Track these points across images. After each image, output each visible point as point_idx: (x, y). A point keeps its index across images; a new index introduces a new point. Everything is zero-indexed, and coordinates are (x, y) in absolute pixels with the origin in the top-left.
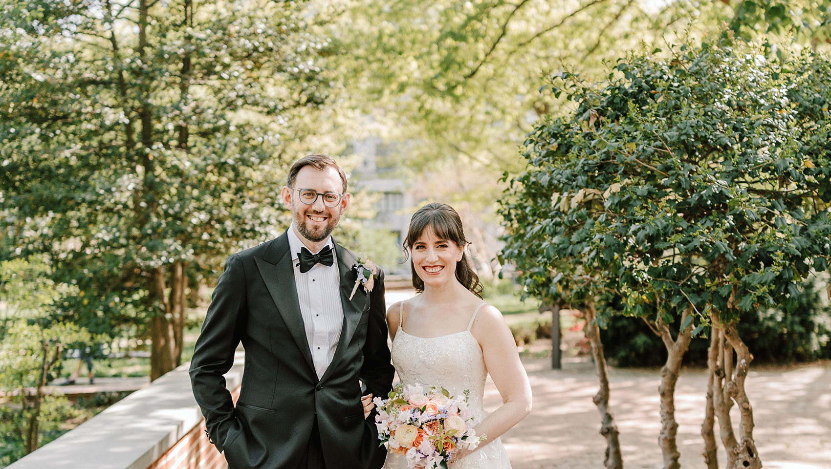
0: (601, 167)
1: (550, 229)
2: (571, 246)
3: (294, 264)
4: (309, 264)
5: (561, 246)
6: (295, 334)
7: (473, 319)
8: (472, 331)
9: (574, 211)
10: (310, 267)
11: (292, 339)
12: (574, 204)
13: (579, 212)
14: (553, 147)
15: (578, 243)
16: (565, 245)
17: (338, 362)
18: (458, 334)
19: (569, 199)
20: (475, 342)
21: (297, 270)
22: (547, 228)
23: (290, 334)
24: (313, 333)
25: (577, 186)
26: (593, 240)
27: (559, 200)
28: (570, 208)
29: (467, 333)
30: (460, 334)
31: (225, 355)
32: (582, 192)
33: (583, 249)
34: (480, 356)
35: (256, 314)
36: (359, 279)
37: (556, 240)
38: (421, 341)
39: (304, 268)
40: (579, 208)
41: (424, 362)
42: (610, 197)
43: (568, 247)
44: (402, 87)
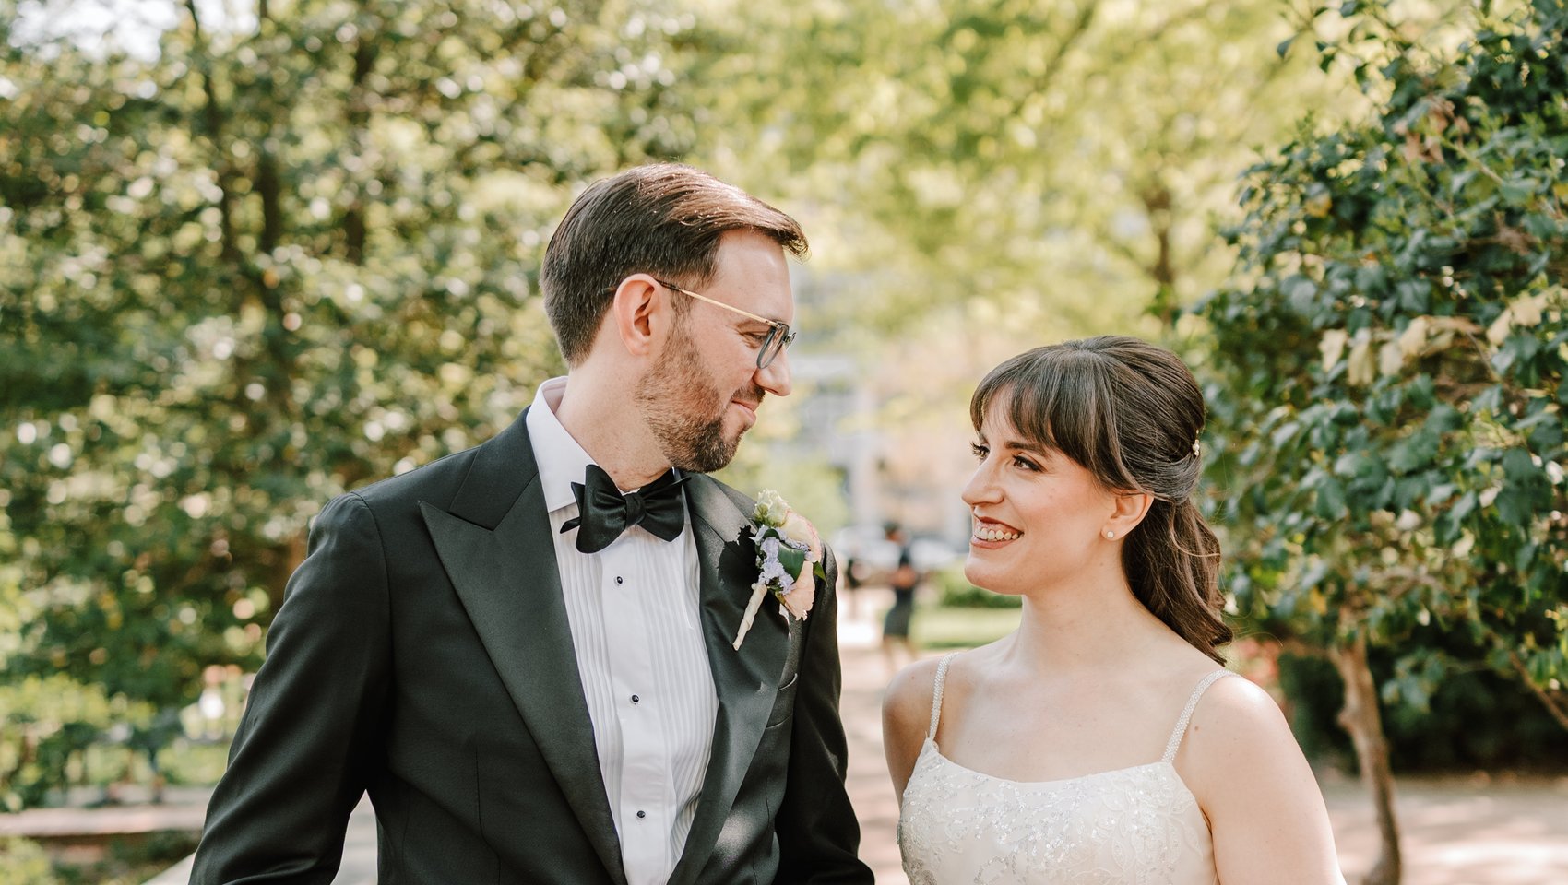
0: (1461, 259)
1: (1323, 436)
2: (1390, 483)
3: (556, 525)
4: (608, 523)
5: (1360, 483)
6: (565, 770)
7: (1183, 723)
8: (1180, 764)
9: (1394, 381)
10: (610, 536)
11: (554, 786)
12: (1391, 361)
13: (1409, 385)
14: (1317, 206)
15: (1410, 474)
16: (1372, 481)
17: (704, 859)
18: (1134, 770)
19: (1376, 346)
20: (1187, 799)
21: (564, 545)
22: (1316, 434)
23: (546, 767)
24: (618, 762)
25: (1398, 311)
26: (1469, 465)
27: (1346, 352)
28: (1377, 376)
29: (1163, 772)
30: (1141, 773)
31: (314, 842)
32: (1418, 326)
33: (1427, 491)
34: (1201, 850)
35: (425, 699)
36: (766, 576)
37: (1345, 464)
38: (1001, 789)
39: (592, 538)
40: (1406, 373)
41: (1011, 863)
42: (1509, 339)
43: (1380, 487)
44: (860, 144)
